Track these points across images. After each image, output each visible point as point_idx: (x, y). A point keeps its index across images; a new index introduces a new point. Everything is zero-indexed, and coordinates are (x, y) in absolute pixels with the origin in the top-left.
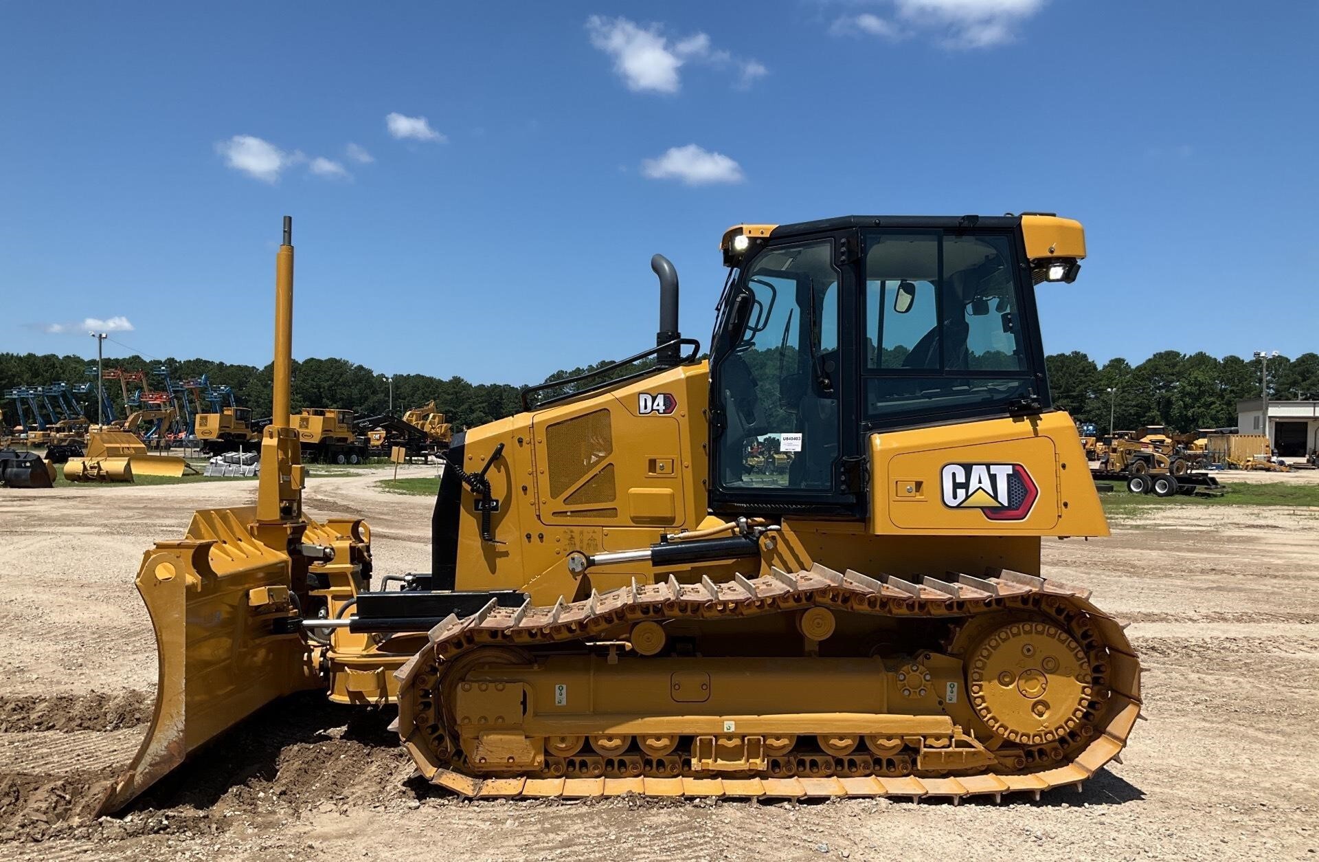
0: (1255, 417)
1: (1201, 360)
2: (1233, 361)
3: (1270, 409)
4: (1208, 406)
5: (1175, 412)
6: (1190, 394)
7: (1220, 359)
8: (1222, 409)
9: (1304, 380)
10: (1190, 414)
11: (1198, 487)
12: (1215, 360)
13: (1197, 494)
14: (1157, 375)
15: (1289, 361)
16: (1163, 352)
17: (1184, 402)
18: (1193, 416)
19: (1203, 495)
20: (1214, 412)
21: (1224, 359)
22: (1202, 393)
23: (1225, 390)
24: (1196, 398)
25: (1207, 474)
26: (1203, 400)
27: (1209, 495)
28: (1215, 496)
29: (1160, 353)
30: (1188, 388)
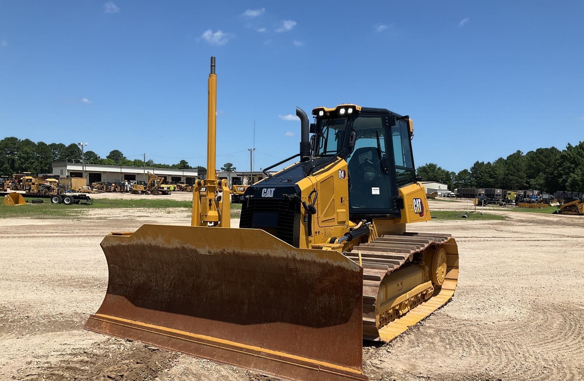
0: (61, 170)
1: (27, 142)
2: (42, 144)
3: (68, 166)
4: (32, 163)
5: (17, 165)
6: (23, 158)
7: (36, 143)
8: (38, 165)
9: (72, 155)
10: (24, 167)
11: (81, 200)
12: (34, 143)
13: (81, 204)
14: (7, 148)
15: (65, 146)
16: (9, 137)
17: (21, 161)
18: (25, 168)
19: (84, 204)
20: (34, 166)
21: (38, 143)
22: (29, 158)
23: (39, 157)
24: (27, 159)
25: (86, 195)
26: (29, 161)
27: (87, 204)
28: (90, 204)
29: (8, 138)
30: (23, 155)
